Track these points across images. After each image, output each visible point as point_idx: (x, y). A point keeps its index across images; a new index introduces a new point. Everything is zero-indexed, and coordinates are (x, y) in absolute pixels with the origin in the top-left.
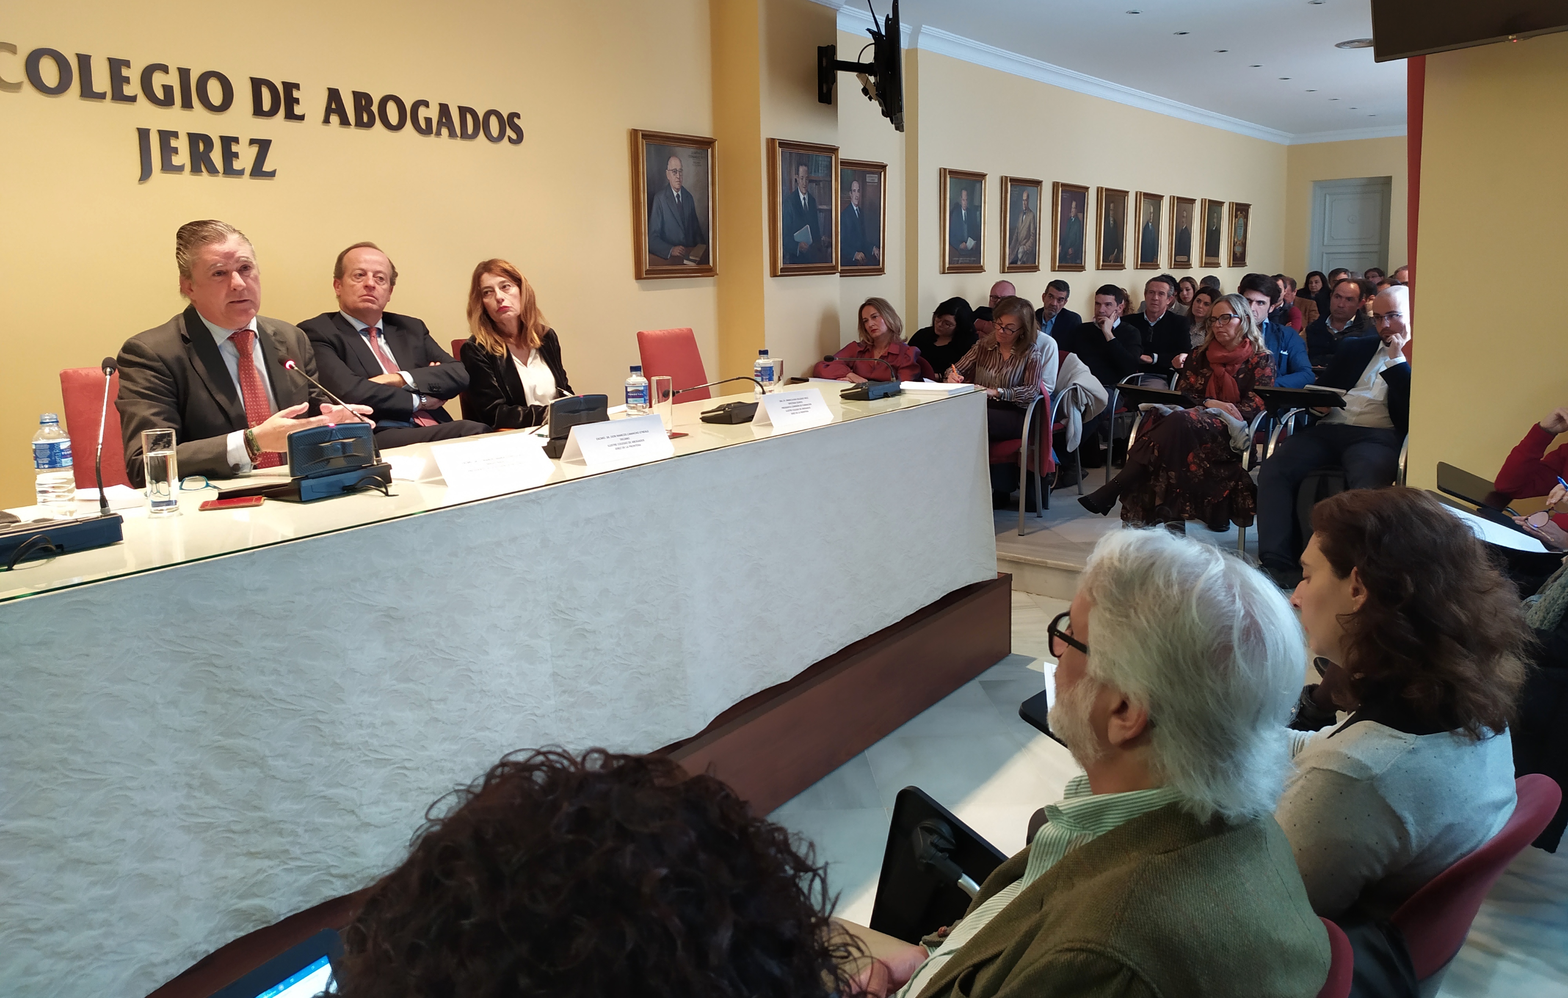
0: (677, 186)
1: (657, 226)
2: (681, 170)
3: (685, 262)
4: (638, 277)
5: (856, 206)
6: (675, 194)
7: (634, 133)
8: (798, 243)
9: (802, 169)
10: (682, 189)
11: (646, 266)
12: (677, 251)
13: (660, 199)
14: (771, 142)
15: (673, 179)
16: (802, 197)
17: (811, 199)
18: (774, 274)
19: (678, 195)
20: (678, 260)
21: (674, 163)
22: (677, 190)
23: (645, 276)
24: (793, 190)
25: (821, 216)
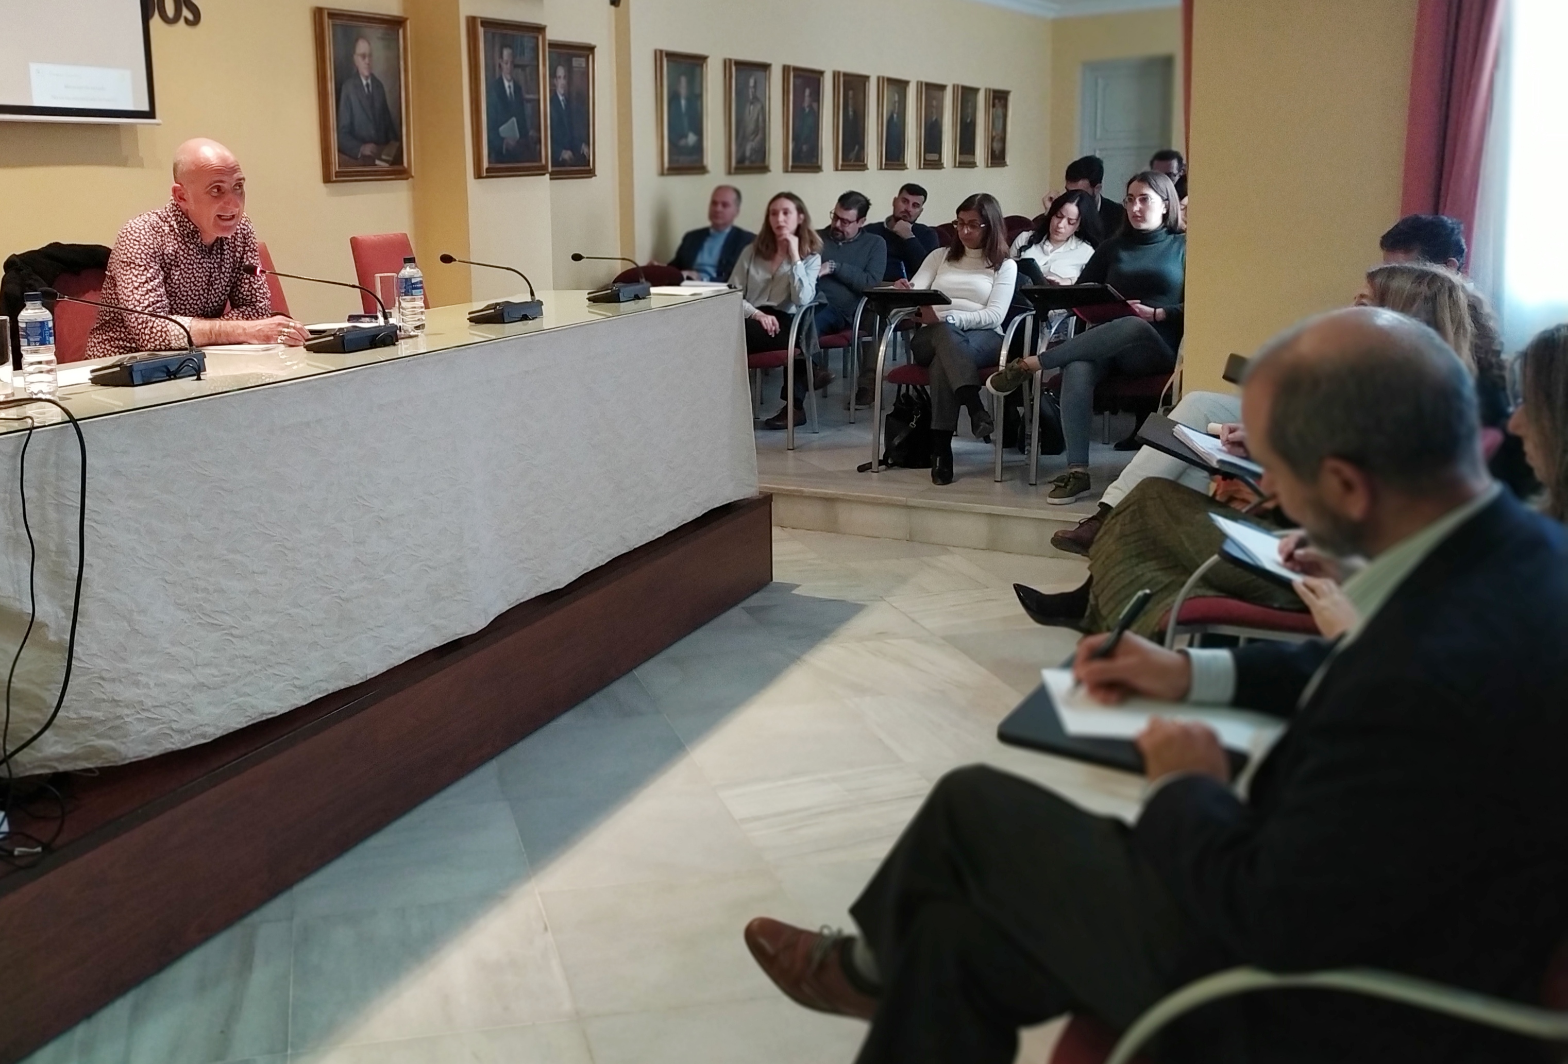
0: (366, 73)
1: (345, 121)
2: (370, 55)
3: (377, 162)
4: (327, 179)
5: (563, 95)
6: (364, 82)
7: (318, 13)
8: (503, 139)
9: (506, 52)
10: (372, 77)
11: (335, 168)
12: (368, 149)
13: (348, 88)
14: (472, 21)
15: (362, 65)
16: (506, 84)
17: (517, 88)
18: (478, 176)
19: (368, 85)
20: (369, 161)
21: (362, 47)
22: (367, 78)
23: (334, 179)
24: (497, 76)
25: (528, 108)
